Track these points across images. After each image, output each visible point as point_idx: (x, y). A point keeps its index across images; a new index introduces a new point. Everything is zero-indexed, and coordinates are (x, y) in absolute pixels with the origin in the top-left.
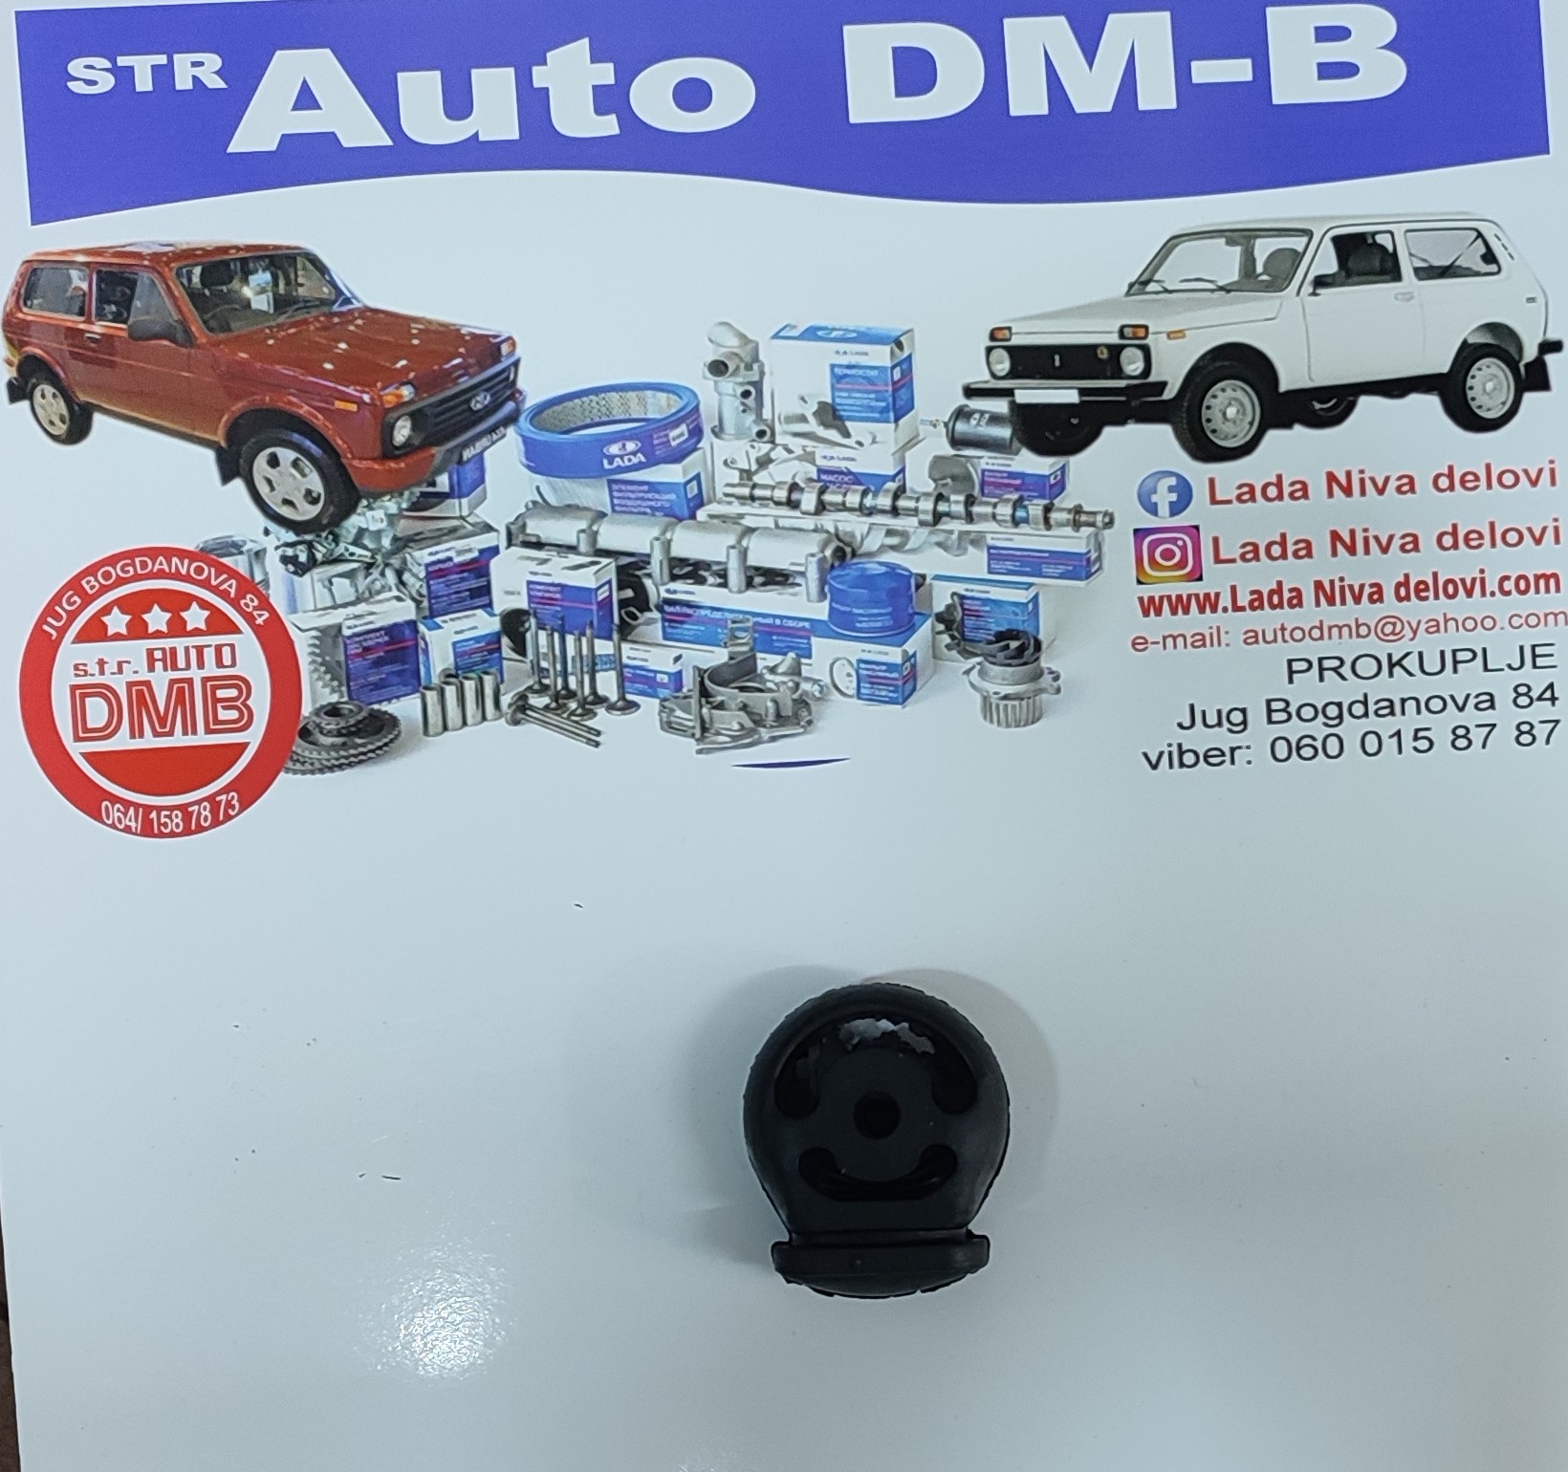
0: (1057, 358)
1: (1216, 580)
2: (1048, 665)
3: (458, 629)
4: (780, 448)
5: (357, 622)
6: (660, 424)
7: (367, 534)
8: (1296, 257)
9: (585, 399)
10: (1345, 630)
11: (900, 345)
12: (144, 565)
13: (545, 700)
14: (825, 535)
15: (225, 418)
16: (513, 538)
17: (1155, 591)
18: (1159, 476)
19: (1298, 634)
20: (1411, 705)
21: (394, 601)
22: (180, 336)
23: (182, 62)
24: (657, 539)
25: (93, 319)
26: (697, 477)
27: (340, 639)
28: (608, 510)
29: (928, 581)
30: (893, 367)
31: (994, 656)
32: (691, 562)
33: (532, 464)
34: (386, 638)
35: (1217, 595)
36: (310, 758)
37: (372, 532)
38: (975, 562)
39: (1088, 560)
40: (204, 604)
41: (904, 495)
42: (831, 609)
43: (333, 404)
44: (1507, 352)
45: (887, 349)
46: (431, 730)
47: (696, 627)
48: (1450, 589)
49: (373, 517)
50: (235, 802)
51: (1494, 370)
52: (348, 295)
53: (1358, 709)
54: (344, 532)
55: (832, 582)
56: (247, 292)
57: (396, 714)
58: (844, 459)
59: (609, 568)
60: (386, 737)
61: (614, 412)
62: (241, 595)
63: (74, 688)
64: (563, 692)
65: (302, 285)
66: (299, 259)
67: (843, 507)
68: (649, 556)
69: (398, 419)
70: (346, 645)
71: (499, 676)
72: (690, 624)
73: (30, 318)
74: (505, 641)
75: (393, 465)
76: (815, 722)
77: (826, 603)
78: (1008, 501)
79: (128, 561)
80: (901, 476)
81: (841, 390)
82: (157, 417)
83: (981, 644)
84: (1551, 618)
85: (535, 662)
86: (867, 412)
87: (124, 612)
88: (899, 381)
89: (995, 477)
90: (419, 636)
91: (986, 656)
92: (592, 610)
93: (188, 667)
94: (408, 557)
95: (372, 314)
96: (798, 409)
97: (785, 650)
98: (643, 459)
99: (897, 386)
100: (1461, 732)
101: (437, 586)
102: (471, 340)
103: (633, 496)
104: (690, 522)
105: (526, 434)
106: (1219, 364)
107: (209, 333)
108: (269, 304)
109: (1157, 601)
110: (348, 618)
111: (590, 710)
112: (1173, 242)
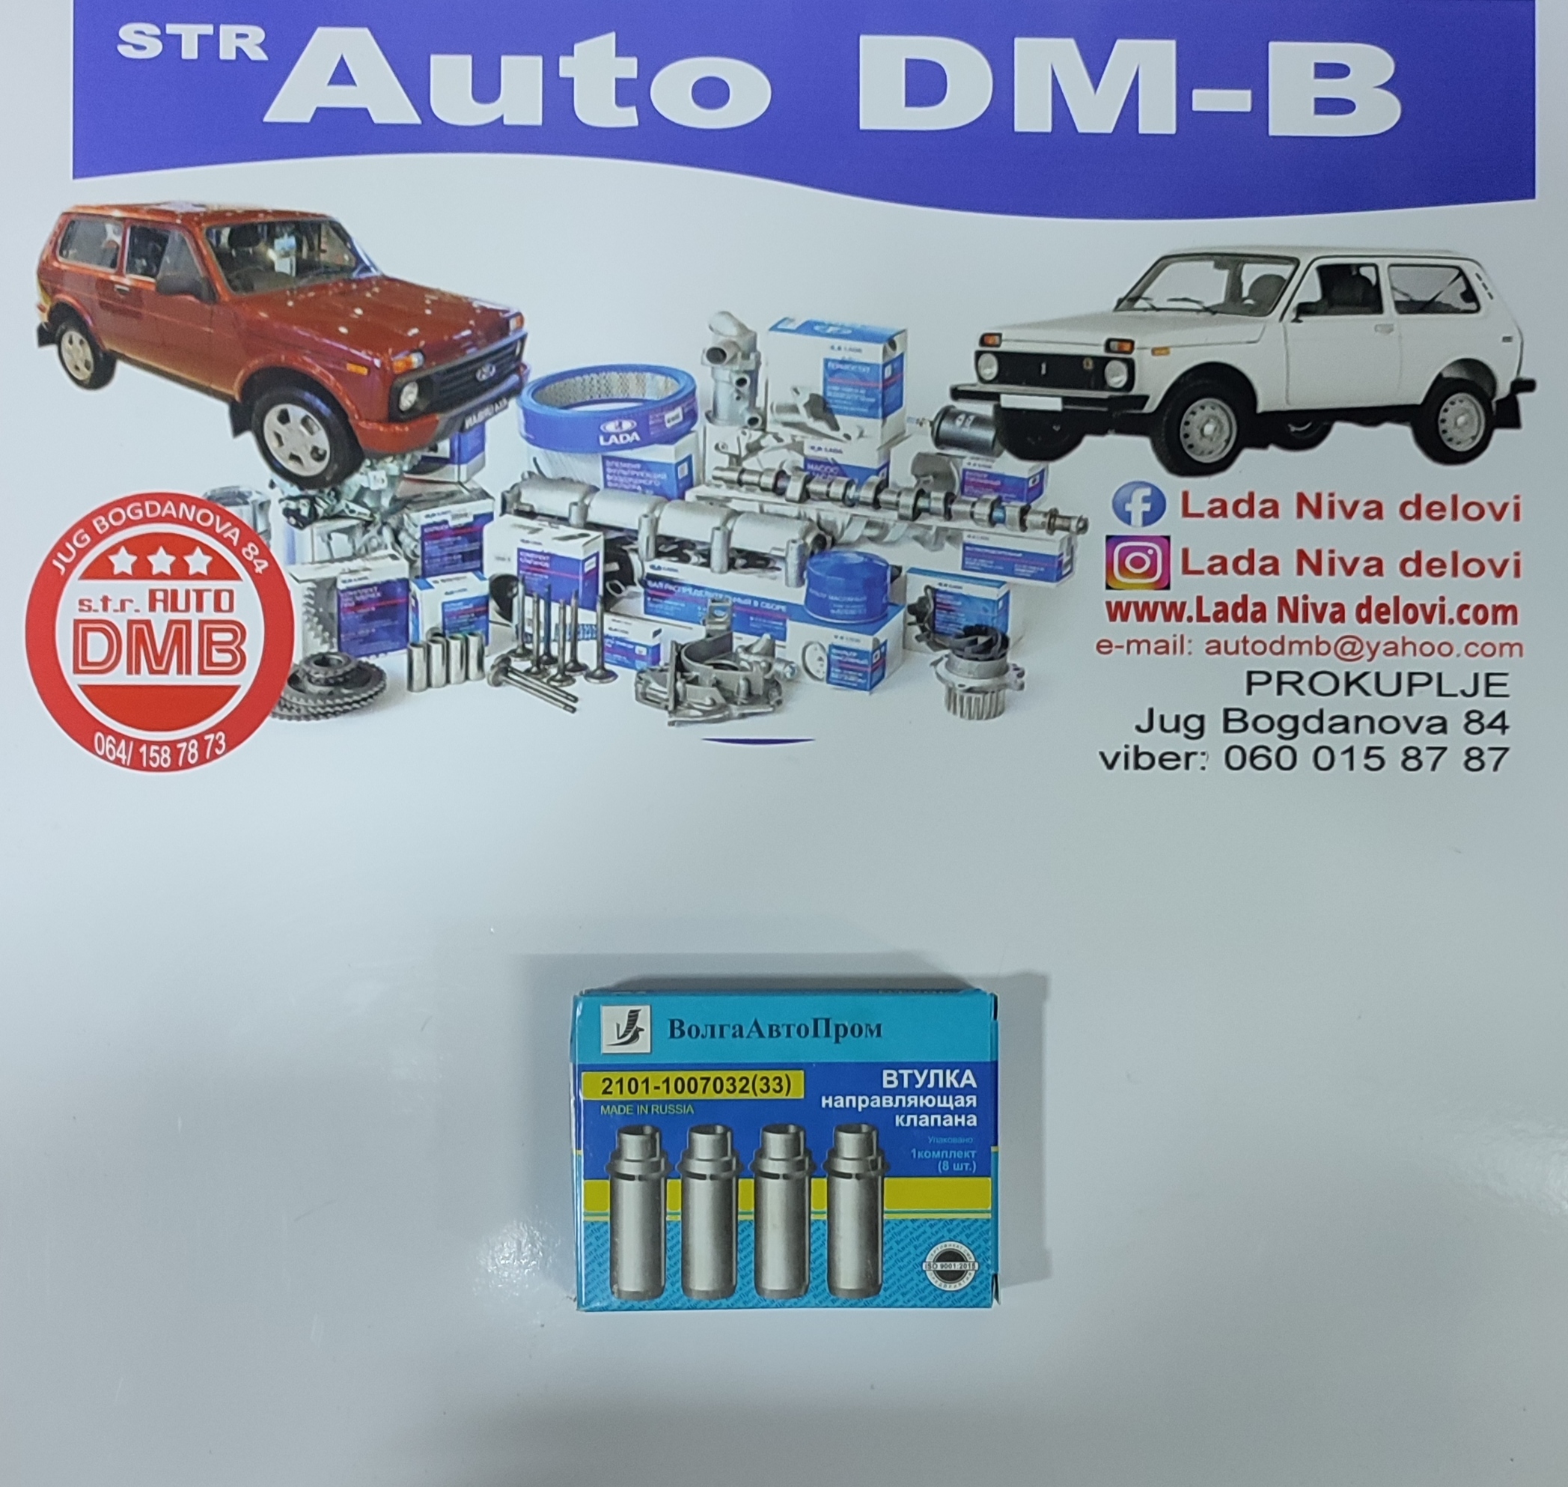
0: (1044, 366)
1: (1182, 589)
2: (1013, 662)
3: (449, 590)
4: (770, 437)
5: (352, 577)
6: (656, 406)
7: (368, 493)
9: (586, 377)
10: (1306, 647)
11: (892, 344)
12: (153, 509)
13: (528, 664)
14: (807, 523)
15: (241, 373)
16: (508, 506)
17: (1123, 596)
18: (1135, 486)
19: (1259, 648)
20: (1365, 724)
21: (389, 559)
22: (205, 292)
23: (228, 35)
24: (646, 516)
25: (124, 270)
26: (689, 459)
27: (335, 593)
28: (601, 485)
29: (903, 573)
30: (885, 366)
31: (962, 650)
32: (676, 540)
33: (531, 437)
34: (379, 595)
35: (1183, 604)
36: (297, 705)
37: (373, 492)
38: (950, 558)
39: (1060, 563)
40: (207, 550)
41: (886, 490)
42: (809, 595)
43: (345, 367)
44: (1482, 390)
45: (880, 347)
46: (415, 686)
47: (676, 604)
48: (1411, 613)
49: (375, 477)
50: (222, 742)
51: (1466, 404)
52: (367, 262)
53: (1313, 724)
54: (345, 489)
55: (811, 569)
56: (272, 255)
57: (382, 668)
58: (831, 450)
59: (598, 540)
60: (371, 689)
61: (614, 391)
62: (243, 543)
63: (77, 622)
64: (545, 658)
65: (324, 251)
66: (323, 227)
67: (827, 497)
68: (636, 532)
69: (406, 384)
70: (339, 599)
71: (484, 638)
72: (671, 600)
73: (64, 267)
74: (493, 605)
75: (397, 428)
76: (784, 702)
77: (804, 588)
78: (986, 501)
79: (139, 504)
80: (885, 470)
81: (834, 384)
82: (179, 369)
83: (951, 638)
84: (1506, 649)
85: (520, 627)
86: (857, 406)
87: (130, 552)
88: (889, 378)
89: (976, 477)
90: (410, 594)
91: (954, 649)
92: (578, 580)
93: (187, 608)
94: (405, 517)
95: (390, 283)
96: (790, 399)
97: (761, 631)
98: (638, 438)
99: (887, 384)
100: (1412, 753)
101: (431, 547)
102: (481, 313)
103: (625, 473)
104: (679, 501)
105: (528, 407)
106: (1200, 382)
107: (232, 291)
108: (291, 265)
109: (1124, 606)
110: (344, 573)
111: (570, 677)
112: (1164, 262)
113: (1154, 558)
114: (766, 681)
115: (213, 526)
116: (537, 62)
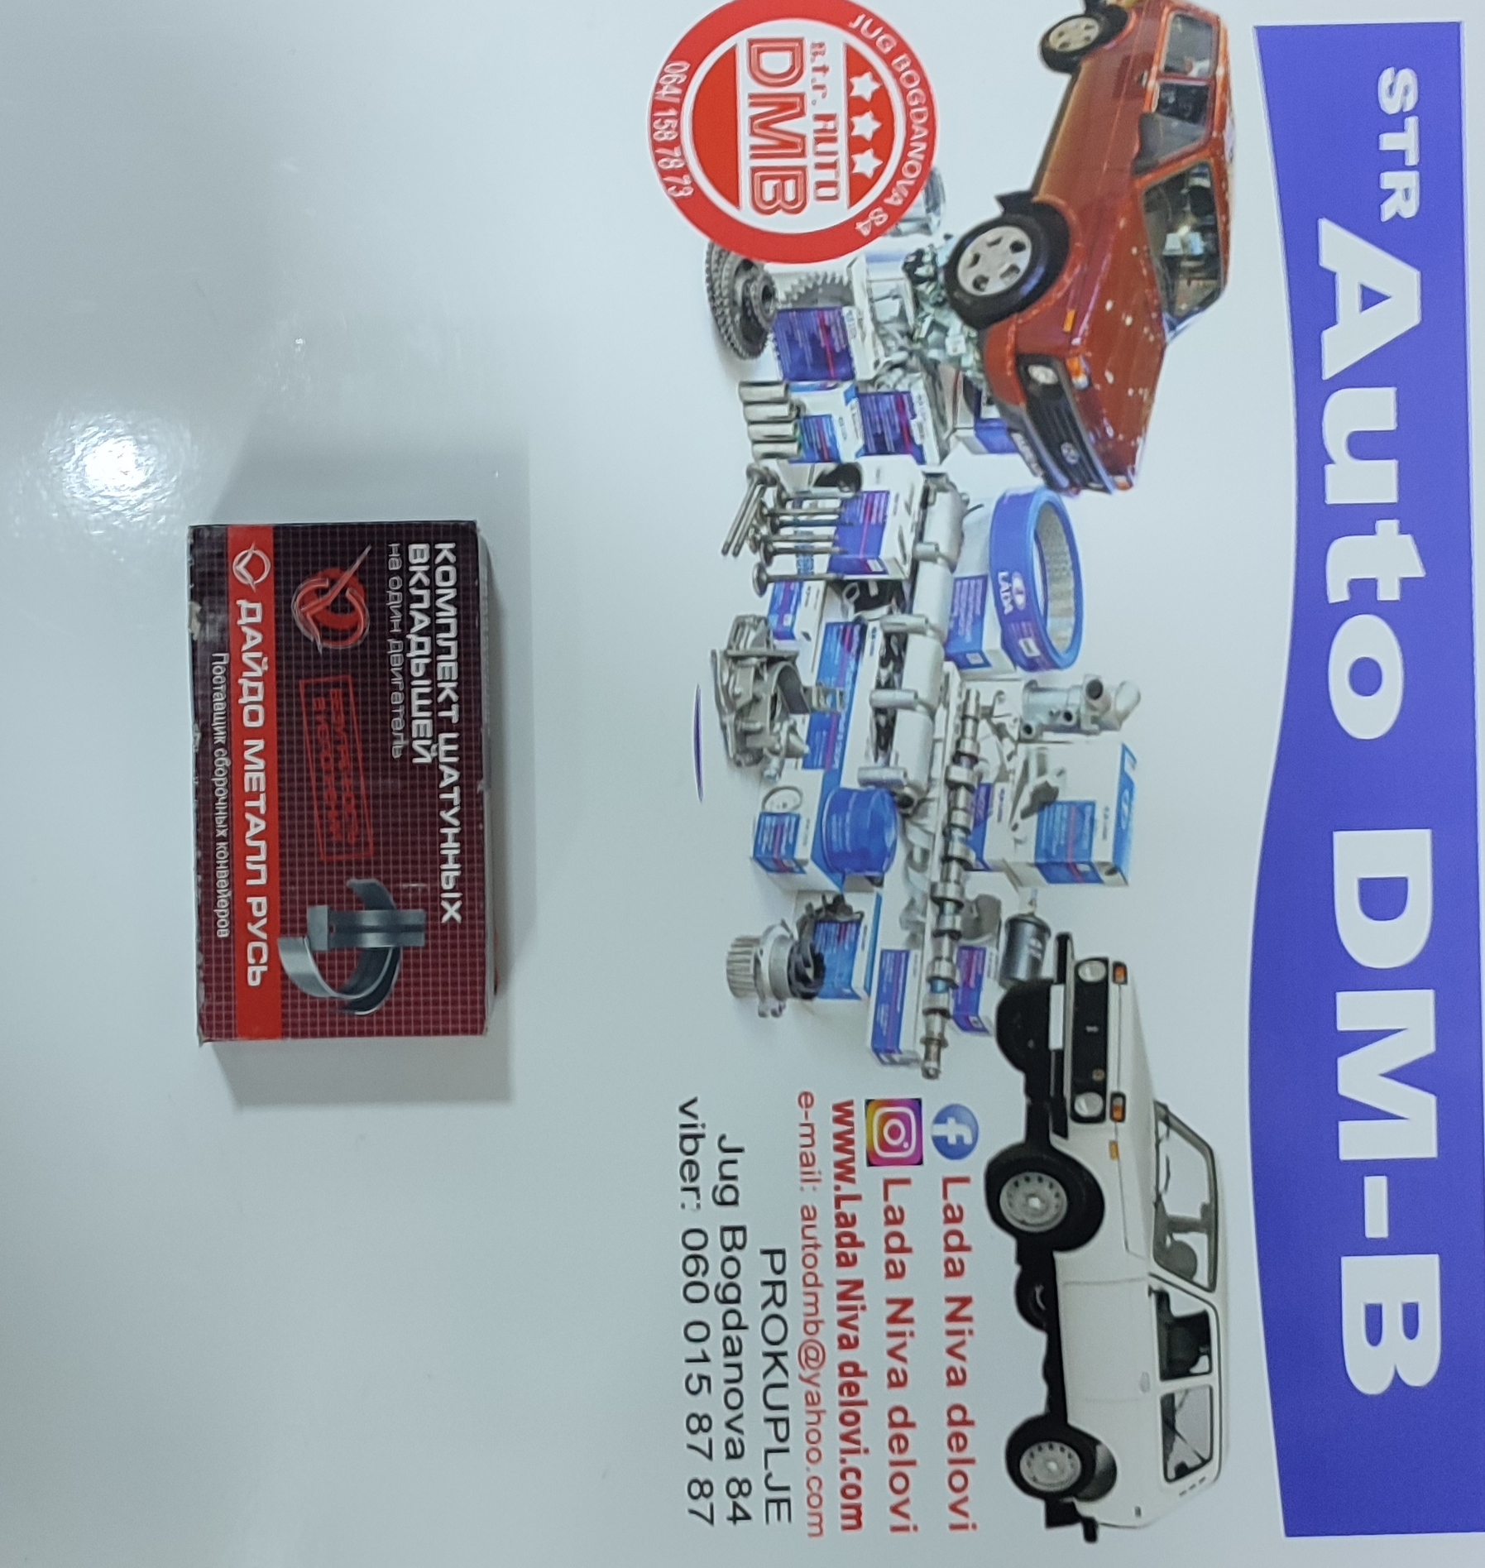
0: (1095, 1029)
1: (868, 1179)
2: (788, 1005)
3: (844, 421)
5: (855, 322)
6: (1042, 630)
7: (942, 335)
8: (1188, 1275)
9: (1068, 557)
10: (812, 1310)
11: (1113, 871)
12: (920, 116)
14: (925, 788)
15: (1061, 202)
16: (933, 479)
17: (859, 1118)
19: (810, 1261)
20: (734, 1373)
21: (875, 359)
22: (1143, 163)
23: (1410, 180)
24: (927, 621)
25: (1163, 80)
26: (986, 664)
27: (838, 304)
28: (958, 574)
29: (876, 889)
30: (1090, 864)
31: (799, 951)
32: (903, 654)
33: (1005, 501)
34: (838, 350)
35: (852, 1181)
36: (722, 270)
37: (944, 340)
38: (893, 937)
39: (891, 1051)
40: (879, 172)
41: (963, 869)
42: (850, 792)
43: (1072, 307)
44: (1087, 1485)
45: (1109, 858)
46: (746, 390)
47: (838, 655)
48: (850, 1419)
49: (958, 342)
50: (681, 194)
51: (1069, 1470)
52: (1179, 327)
53: (732, 1320)
54: (945, 312)
55: (878, 794)
56: (1184, 230)
57: (763, 355)
58: (1001, 811)
59: (901, 573)
60: (740, 344)
61: (1055, 585)
62: (888, 209)
63: (800, 41)
64: (777, 522)
65: (1189, 283)
66: (1213, 282)
67: (952, 807)
68: (910, 612)
69: (1056, 371)
70: (832, 309)
71: (797, 459)
72: (841, 649)
73: (1163, 19)
74: (830, 467)
75: (1010, 363)
76: (740, 769)
77: (855, 785)
79: (924, 101)
80: (981, 867)
81: (1069, 812)
82: (1064, 138)
83: (810, 940)
84: (816, 1520)
85: (809, 495)
86: (1046, 835)
87: (875, 94)
88: (1078, 871)
89: (977, 962)
90: (840, 383)
91: (800, 943)
92: (858, 553)
94: (918, 375)
95: (1159, 351)
96: (1053, 766)
97: (812, 743)
99: (1071, 867)
100: (706, 1424)
101: (889, 402)
102: (1130, 447)
103: (971, 599)
104: (943, 655)
105: (1036, 497)
106: (1084, 1192)
107: (1145, 190)
108: (1174, 250)
109: (849, 1119)
110: (860, 313)
111: (759, 548)
112: (1207, 1151)
113: (900, 1149)
114: (761, 750)
115: (902, 177)
116: (1392, 497)
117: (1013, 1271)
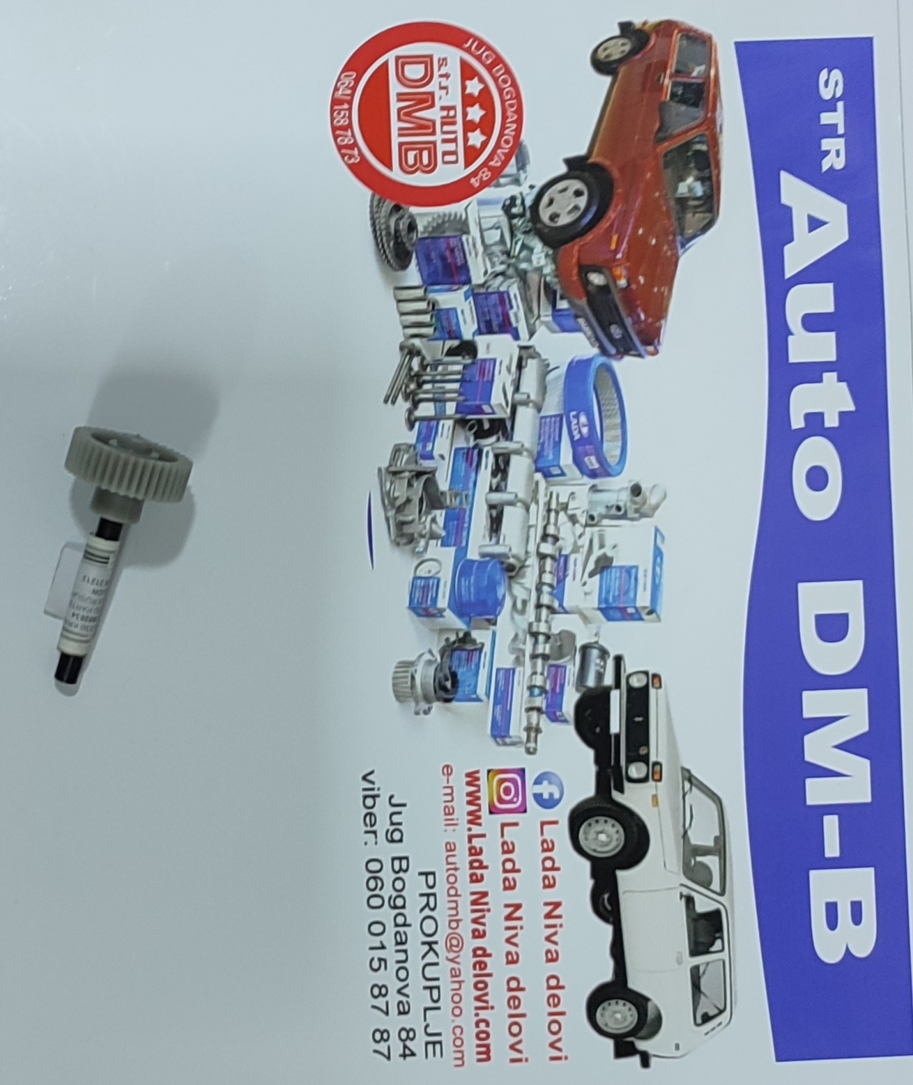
0: (641, 719)
1: (490, 823)
2: (435, 707)
3: (465, 312)
5: (471, 245)
6: (600, 450)
7: (530, 253)
8: (707, 884)
9: (616, 401)
10: (454, 912)
11: (650, 613)
12: (512, 106)
13: (416, 368)
14: (524, 559)
15: (607, 163)
16: (525, 350)
17: (483, 782)
19: (452, 879)
20: (402, 956)
21: (484, 270)
22: (661, 135)
24: (523, 446)
25: (674, 79)
26: (563, 474)
27: (459, 234)
28: (543, 413)
29: (492, 628)
30: (635, 608)
31: (441, 671)
32: (507, 468)
34: (459, 264)
35: (480, 824)
36: (381, 212)
37: (531, 257)
39: (505, 737)
40: (485, 144)
41: (550, 613)
42: (473, 562)
43: (616, 233)
44: (642, 1029)
45: (647, 603)
46: (398, 292)
47: (463, 470)
48: (481, 986)
49: (541, 257)
50: (352, 161)
51: (629, 1019)
52: (689, 245)
53: (400, 920)
54: (531, 238)
55: (492, 563)
56: (690, 180)
57: (409, 268)
58: (575, 574)
59: (504, 414)
60: (394, 261)
61: (608, 420)
62: (491, 169)
63: (431, 57)
64: (421, 380)
65: (694, 216)
66: (708, 215)
67: (542, 571)
68: (511, 439)
69: (606, 276)
70: (456, 237)
71: (433, 338)
72: (465, 467)
73: (674, 38)
74: (456, 343)
75: (575, 271)
76: (399, 548)
77: (479, 558)
78: (545, 682)
79: (514, 95)
80: (562, 611)
81: (621, 573)
83: (448, 661)
84: (459, 1055)
85: (442, 362)
86: (606, 588)
87: (481, 92)
88: (627, 612)
89: (561, 675)
90: (461, 285)
91: (441, 665)
92: (475, 400)
94: (514, 280)
95: (674, 262)
96: (609, 543)
97: (447, 529)
98: (576, 438)
99: (623, 610)
100: (384, 991)
101: (494, 299)
102: (657, 326)
103: (552, 430)
104: (534, 468)
105: (594, 361)
106: (636, 831)
107: (664, 153)
108: (682, 194)
109: (477, 783)
110: (474, 239)
111: (409, 398)
112: (718, 802)
113: (511, 802)
114: (413, 534)
116: (833, 357)
117: (587, 883)
